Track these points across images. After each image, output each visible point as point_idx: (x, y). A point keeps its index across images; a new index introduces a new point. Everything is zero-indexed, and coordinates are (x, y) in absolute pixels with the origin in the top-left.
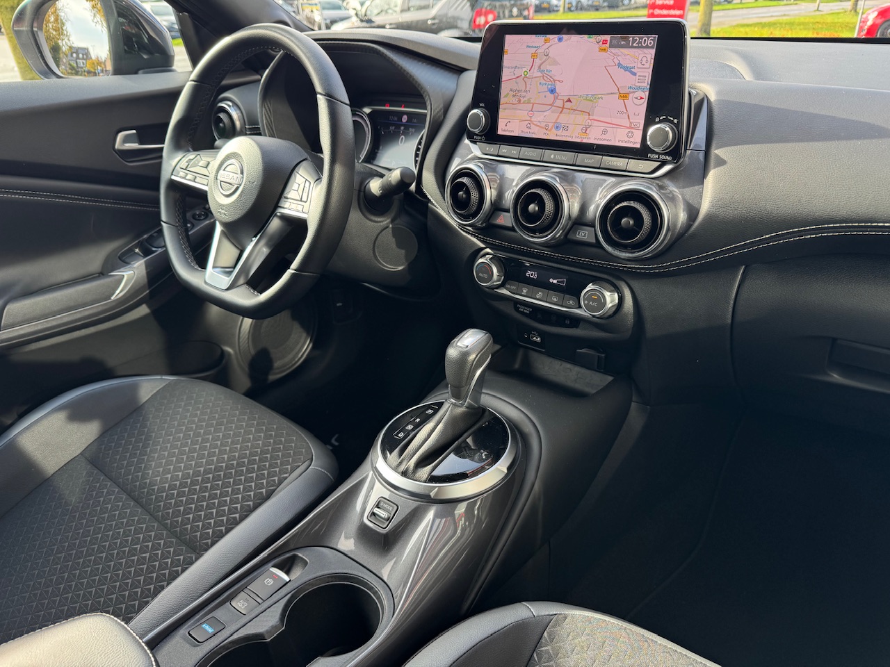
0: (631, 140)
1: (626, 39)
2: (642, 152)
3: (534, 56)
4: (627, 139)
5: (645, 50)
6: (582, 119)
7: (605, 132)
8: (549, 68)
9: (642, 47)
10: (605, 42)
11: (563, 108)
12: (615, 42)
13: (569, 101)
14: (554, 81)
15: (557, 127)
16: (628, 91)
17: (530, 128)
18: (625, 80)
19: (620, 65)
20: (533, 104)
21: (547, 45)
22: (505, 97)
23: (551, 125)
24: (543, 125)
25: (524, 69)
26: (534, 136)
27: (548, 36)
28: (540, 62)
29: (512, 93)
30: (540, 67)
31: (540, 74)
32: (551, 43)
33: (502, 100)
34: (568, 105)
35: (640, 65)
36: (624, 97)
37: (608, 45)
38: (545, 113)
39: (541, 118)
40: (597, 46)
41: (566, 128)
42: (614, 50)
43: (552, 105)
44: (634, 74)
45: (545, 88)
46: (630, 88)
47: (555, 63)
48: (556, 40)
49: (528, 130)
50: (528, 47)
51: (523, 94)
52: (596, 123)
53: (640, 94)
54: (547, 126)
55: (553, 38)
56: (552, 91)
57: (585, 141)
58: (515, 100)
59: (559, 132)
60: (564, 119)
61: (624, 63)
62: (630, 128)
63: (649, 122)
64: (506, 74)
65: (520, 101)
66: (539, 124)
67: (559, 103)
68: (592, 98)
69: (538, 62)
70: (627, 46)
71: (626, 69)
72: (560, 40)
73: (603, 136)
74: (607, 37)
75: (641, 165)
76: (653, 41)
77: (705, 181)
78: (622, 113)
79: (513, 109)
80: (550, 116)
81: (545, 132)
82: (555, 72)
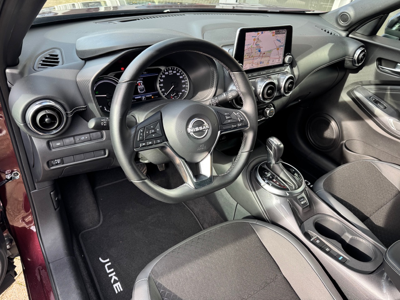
0: (279, 62)
1: (279, 31)
2: (283, 64)
3: (254, 40)
4: (278, 62)
6: (267, 59)
7: (273, 61)
8: (259, 43)
9: (282, 33)
11: (263, 56)
12: (276, 32)
13: (264, 54)
14: (260, 47)
15: (261, 63)
18: (278, 44)
19: (277, 40)
20: (254, 57)
21: (258, 35)
22: (245, 56)
23: (259, 63)
24: (257, 63)
25: (251, 45)
26: (254, 68)
27: (259, 32)
28: (256, 42)
29: (247, 55)
30: (256, 44)
31: (256, 46)
32: (260, 34)
33: (244, 58)
34: (264, 55)
36: (278, 49)
37: (274, 34)
38: (257, 59)
39: (256, 61)
40: (272, 34)
41: (263, 63)
42: (276, 35)
43: (259, 56)
44: (280, 42)
45: (257, 50)
46: (279, 46)
47: (261, 41)
48: (261, 33)
49: (252, 66)
50: (252, 37)
51: (251, 54)
52: (271, 59)
53: (282, 47)
54: (258, 63)
55: (260, 32)
56: (260, 51)
57: (268, 65)
58: (248, 57)
59: (261, 65)
60: (263, 60)
61: (278, 39)
62: (279, 58)
63: (285, 56)
64: (246, 48)
65: (250, 57)
66: (255, 63)
67: (261, 55)
68: (270, 51)
70: (279, 34)
71: (279, 41)
73: (273, 63)
74: (274, 31)
75: (283, 68)
76: (285, 31)
77: (294, 68)
78: (277, 54)
79: (248, 60)
80: (259, 60)
81: (257, 65)
82: (261, 44)
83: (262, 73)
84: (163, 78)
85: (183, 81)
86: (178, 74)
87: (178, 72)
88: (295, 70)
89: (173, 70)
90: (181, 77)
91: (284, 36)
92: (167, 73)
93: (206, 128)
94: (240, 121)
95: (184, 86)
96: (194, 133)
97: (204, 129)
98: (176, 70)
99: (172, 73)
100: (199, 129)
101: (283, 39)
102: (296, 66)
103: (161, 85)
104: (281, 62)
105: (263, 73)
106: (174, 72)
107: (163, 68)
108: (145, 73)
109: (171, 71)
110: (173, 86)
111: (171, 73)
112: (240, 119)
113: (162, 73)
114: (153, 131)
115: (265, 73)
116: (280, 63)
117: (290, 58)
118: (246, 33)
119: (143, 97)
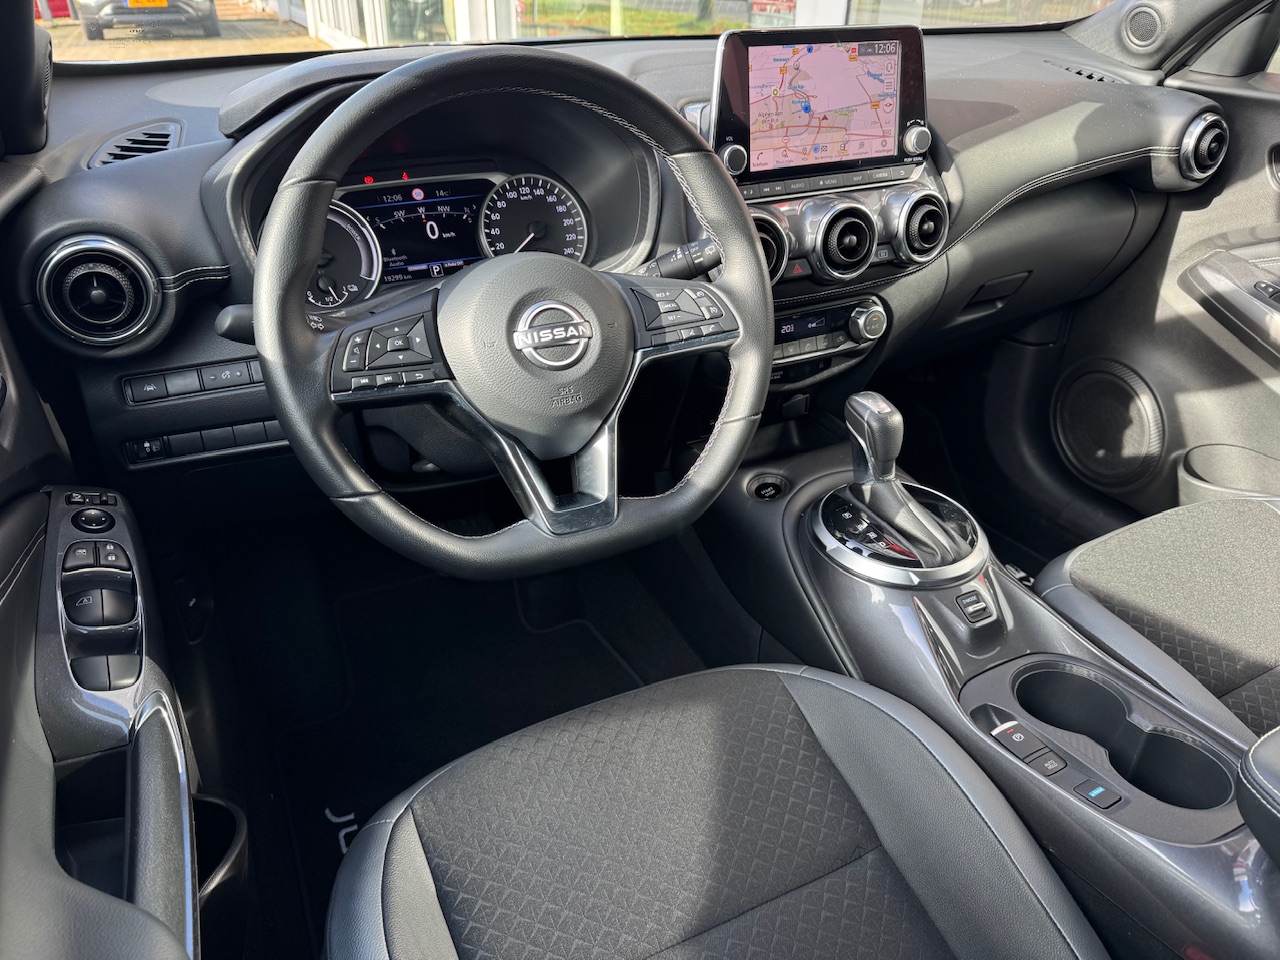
0: (885, 148)
1: (873, 46)
2: (901, 157)
3: (783, 70)
4: (881, 148)
5: (890, 57)
6: (839, 136)
7: (862, 145)
8: (801, 83)
9: (886, 53)
10: (854, 50)
11: (820, 127)
12: (863, 50)
13: (825, 118)
14: (808, 97)
15: (816, 150)
16: (878, 99)
17: (786, 156)
18: (875, 88)
19: (869, 73)
20: (787, 128)
21: (797, 56)
22: (754, 123)
23: (808, 148)
24: (800, 149)
25: (774, 88)
26: (792, 164)
27: (797, 46)
28: (791, 77)
29: (761, 118)
30: (790, 83)
31: (792, 92)
32: (800, 54)
33: (752, 129)
34: (824, 123)
35: (886, 72)
36: (875, 105)
37: (857, 53)
38: (802, 136)
39: (797, 143)
40: (846, 55)
41: (825, 149)
42: (863, 58)
43: (808, 126)
44: (882, 81)
45: (799, 107)
46: (880, 95)
47: (807, 77)
48: (806, 50)
49: (785, 159)
50: (775, 60)
51: (775, 117)
52: (853, 137)
53: (889, 100)
54: (805, 149)
55: (803, 48)
56: (807, 109)
57: (845, 158)
58: (766, 127)
59: (818, 155)
60: (822, 139)
61: (872, 71)
62: (883, 136)
63: (903, 130)
64: (754, 95)
65: (771, 128)
66: (796, 149)
67: (815, 122)
68: (848, 111)
69: (788, 77)
70: (873, 53)
71: (875, 77)
72: (810, 50)
73: (861, 150)
74: (855, 45)
75: (900, 171)
76: (895, 47)
77: (944, 174)
78: (875, 123)
79: (765, 137)
80: (807, 139)
81: (804, 156)
82: (809, 87)
83: (821, 183)
84: (500, 211)
85: (567, 222)
86: (550, 199)
87: (550, 192)
88: (950, 177)
89: (536, 186)
90: (561, 209)
91: (893, 62)
92: (512, 195)
93: (578, 332)
94: (707, 317)
95: (571, 237)
96: (535, 349)
97: (573, 337)
98: (544, 187)
99: (532, 193)
100: (552, 333)
101: (892, 72)
102: (953, 167)
103: (493, 232)
104: (892, 150)
105: (827, 182)
106: (538, 192)
107: (498, 179)
108: (442, 193)
109: (527, 190)
110: (532, 235)
111: (526, 195)
112: (709, 311)
113: (497, 193)
114: (400, 343)
115: (834, 182)
116: (891, 153)
117: (921, 135)
118: (750, 48)
119: (436, 268)
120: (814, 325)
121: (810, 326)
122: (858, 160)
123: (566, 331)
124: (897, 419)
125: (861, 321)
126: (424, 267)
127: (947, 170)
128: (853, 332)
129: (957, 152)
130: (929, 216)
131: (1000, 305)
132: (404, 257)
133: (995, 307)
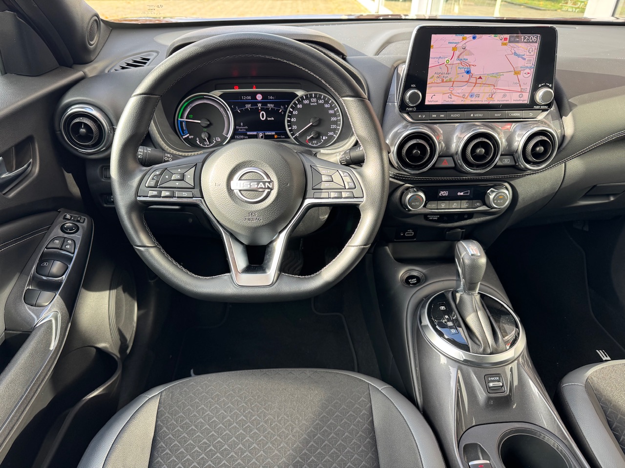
0: (522, 99)
1: (520, 37)
2: (532, 105)
3: (454, 49)
4: (519, 99)
5: (531, 44)
6: (489, 89)
7: (504, 96)
8: (465, 57)
9: (530, 42)
10: (506, 39)
11: (476, 83)
12: (512, 39)
13: (480, 78)
14: (470, 65)
15: (472, 96)
16: (520, 69)
17: (451, 98)
18: (520, 63)
19: (515, 54)
20: (454, 82)
21: (465, 41)
22: (432, 78)
23: (467, 95)
24: (461, 95)
25: (447, 59)
26: (454, 103)
27: (465, 35)
28: (459, 53)
29: (436, 75)
30: (458, 57)
31: (459, 62)
32: (467, 40)
33: (429, 81)
34: (479, 81)
35: (528, 54)
36: (517, 73)
37: (507, 41)
38: (463, 88)
39: (459, 91)
40: (501, 42)
41: (478, 96)
42: (511, 44)
43: (467, 82)
44: (524, 59)
45: (463, 70)
46: (521, 67)
47: (471, 54)
48: (471, 38)
49: (449, 100)
50: (449, 43)
51: (446, 75)
52: (499, 91)
54: (464, 95)
55: (469, 36)
56: (468, 72)
57: (491, 103)
58: (439, 80)
59: (472, 99)
60: (476, 90)
61: (518, 52)
62: (521, 92)
63: (535, 88)
64: (432, 62)
65: (443, 80)
66: (458, 95)
67: (473, 80)
68: (497, 75)
69: (457, 53)
70: (520, 42)
71: (519, 56)
72: (474, 38)
73: (504, 99)
74: (507, 36)
75: (531, 114)
76: (536, 38)
77: (564, 117)
78: (516, 83)
79: (438, 86)
80: (466, 89)
81: (463, 99)
82: (470, 59)
83: (472, 115)
84: (299, 110)
85: (333, 119)
86: (326, 106)
87: (327, 102)
88: (568, 120)
89: (320, 98)
90: (331, 112)
91: (534, 48)
92: (306, 102)
94: (347, 188)
95: (333, 127)
96: (240, 191)
97: (262, 188)
98: (324, 99)
99: (317, 102)
100: (251, 186)
101: (532, 54)
102: (570, 115)
103: (292, 120)
104: (525, 99)
105: (477, 115)
106: (321, 102)
107: (300, 93)
108: (271, 98)
109: (314, 100)
110: (311, 124)
111: (314, 102)
112: (349, 185)
113: (298, 100)
114: (179, 177)
115: (481, 115)
116: (526, 102)
117: (546, 93)
118: (432, 35)
119: (261, 134)
120: (462, 194)
121: (459, 194)
122: (500, 105)
123: (258, 185)
124: (483, 260)
125: (492, 197)
126: (255, 133)
127: (566, 116)
128: (487, 202)
129: (576, 105)
130: (542, 143)
131: (612, 199)
132: (246, 127)
133: (609, 199)
